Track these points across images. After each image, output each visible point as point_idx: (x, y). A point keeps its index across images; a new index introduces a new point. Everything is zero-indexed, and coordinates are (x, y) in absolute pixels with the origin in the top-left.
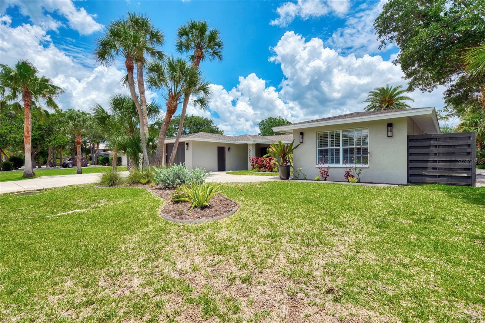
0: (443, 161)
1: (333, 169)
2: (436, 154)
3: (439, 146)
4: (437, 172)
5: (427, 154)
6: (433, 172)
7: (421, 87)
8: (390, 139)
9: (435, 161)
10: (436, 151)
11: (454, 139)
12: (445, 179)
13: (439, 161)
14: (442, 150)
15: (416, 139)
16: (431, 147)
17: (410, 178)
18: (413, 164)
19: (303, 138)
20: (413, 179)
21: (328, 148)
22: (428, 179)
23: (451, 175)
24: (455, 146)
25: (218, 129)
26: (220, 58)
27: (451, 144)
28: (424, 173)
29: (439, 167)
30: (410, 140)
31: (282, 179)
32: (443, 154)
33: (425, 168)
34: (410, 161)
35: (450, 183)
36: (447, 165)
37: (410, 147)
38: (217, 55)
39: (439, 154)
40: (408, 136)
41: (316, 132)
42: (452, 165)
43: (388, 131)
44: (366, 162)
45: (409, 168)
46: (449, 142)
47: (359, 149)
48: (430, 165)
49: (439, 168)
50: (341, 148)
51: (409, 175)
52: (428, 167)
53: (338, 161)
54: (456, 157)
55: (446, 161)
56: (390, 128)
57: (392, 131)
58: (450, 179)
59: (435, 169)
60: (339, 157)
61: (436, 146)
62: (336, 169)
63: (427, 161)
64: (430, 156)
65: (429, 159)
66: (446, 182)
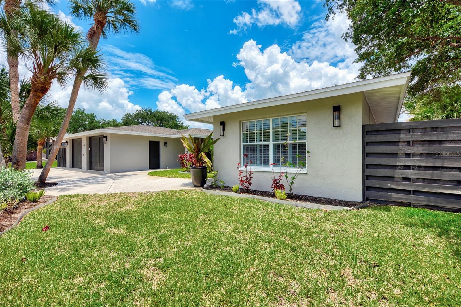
0: (419, 167)
1: (261, 174)
2: (408, 155)
3: (413, 141)
4: (411, 185)
5: (394, 155)
6: (404, 185)
7: (374, 74)
8: (337, 131)
9: (408, 167)
10: (409, 150)
11: (439, 130)
12: (424, 198)
13: (414, 168)
14: (418, 149)
15: (377, 131)
16: (400, 143)
17: (367, 192)
18: (372, 170)
19: (224, 130)
20: (372, 194)
21: (255, 143)
22: (396, 196)
23: (434, 190)
24: (441, 142)
25: (182, 124)
26: (135, 28)
27: (434, 138)
28: (389, 185)
29: (413, 177)
30: (367, 132)
31: (196, 186)
32: (421, 155)
33: (391, 178)
34: (367, 165)
35: (432, 204)
36: (428, 175)
37: (367, 143)
38: (129, 24)
39: (414, 154)
40: (364, 126)
41: (240, 121)
42: (437, 175)
43: (334, 119)
44: (303, 165)
45: (366, 177)
46: (430, 135)
47: (294, 146)
48: (399, 173)
49: (413, 179)
50: (271, 143)
51: (366, 189)
52: (396, 176)
53: (266, 162)
54: (443, 161)
55: (426, 168)
56: (336, 113)
57: (339, 118)
58: (433, 199)
59: (408, 179)
60: (268, 157)
61: (408, 143)
62: (264, 174)
63: (394, 167)
64: (398, 159)
65: (398, 164)
66: (425, 203)
